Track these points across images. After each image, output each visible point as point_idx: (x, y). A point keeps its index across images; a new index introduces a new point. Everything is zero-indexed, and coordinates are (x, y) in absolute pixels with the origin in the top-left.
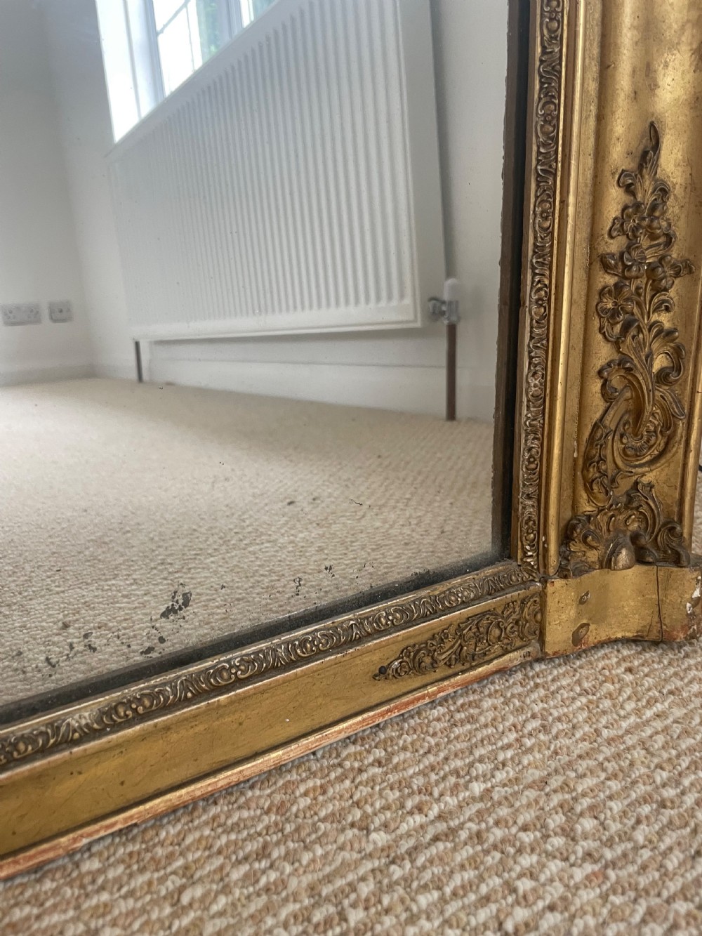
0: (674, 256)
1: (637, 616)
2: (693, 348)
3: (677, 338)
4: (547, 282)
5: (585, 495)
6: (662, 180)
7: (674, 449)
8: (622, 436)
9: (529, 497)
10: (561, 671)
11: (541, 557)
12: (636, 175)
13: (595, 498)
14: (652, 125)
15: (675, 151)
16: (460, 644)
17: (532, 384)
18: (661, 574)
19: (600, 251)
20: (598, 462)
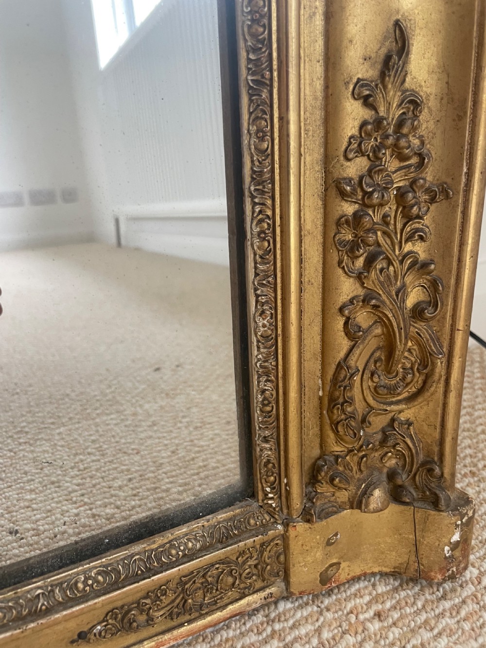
0: (429, 178)
1: (394, 553)
2: (453, 281)
3: (432, 271)
4: (269, 213)
5: (332, 435)
6: (413, 90)
7: (432, 389)
8: (372, 374)
9: (266, 440)
10: (305, 614)
11: (283, 499)
12: (377, 85)
13: (342, 440)
14: (397, 24)
15: (427, 55)
16: (183, 598)
17: (261, 324)
18: (418, 515)
19: (336, 175)
20: (342, 405)
